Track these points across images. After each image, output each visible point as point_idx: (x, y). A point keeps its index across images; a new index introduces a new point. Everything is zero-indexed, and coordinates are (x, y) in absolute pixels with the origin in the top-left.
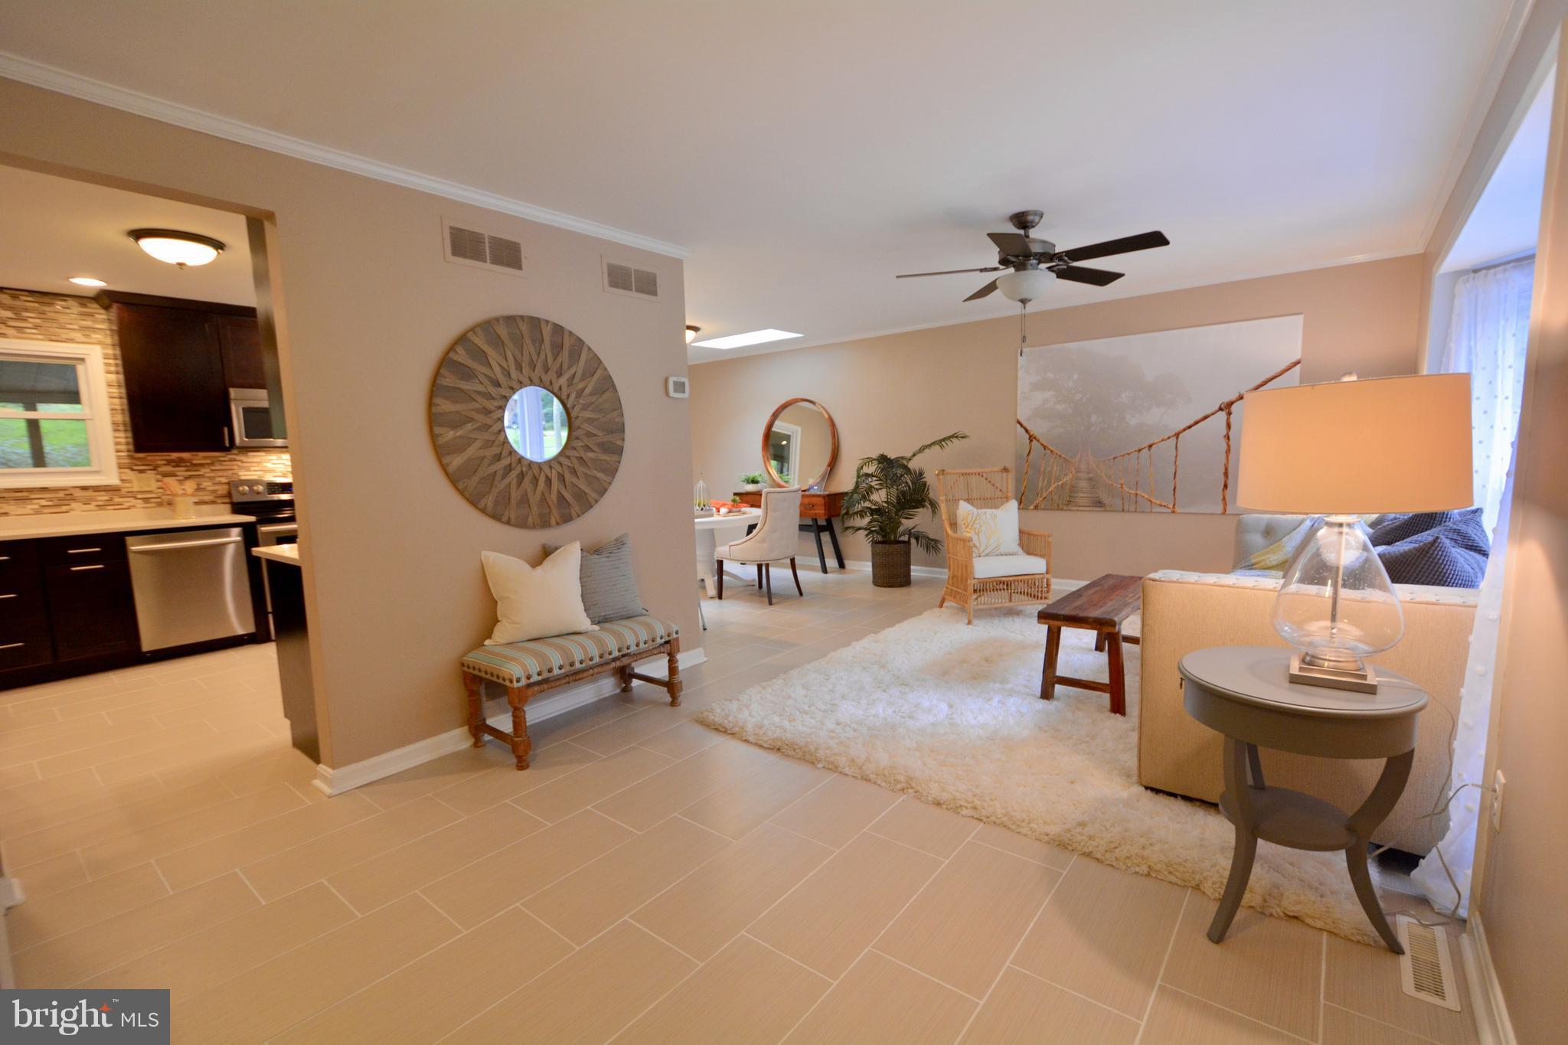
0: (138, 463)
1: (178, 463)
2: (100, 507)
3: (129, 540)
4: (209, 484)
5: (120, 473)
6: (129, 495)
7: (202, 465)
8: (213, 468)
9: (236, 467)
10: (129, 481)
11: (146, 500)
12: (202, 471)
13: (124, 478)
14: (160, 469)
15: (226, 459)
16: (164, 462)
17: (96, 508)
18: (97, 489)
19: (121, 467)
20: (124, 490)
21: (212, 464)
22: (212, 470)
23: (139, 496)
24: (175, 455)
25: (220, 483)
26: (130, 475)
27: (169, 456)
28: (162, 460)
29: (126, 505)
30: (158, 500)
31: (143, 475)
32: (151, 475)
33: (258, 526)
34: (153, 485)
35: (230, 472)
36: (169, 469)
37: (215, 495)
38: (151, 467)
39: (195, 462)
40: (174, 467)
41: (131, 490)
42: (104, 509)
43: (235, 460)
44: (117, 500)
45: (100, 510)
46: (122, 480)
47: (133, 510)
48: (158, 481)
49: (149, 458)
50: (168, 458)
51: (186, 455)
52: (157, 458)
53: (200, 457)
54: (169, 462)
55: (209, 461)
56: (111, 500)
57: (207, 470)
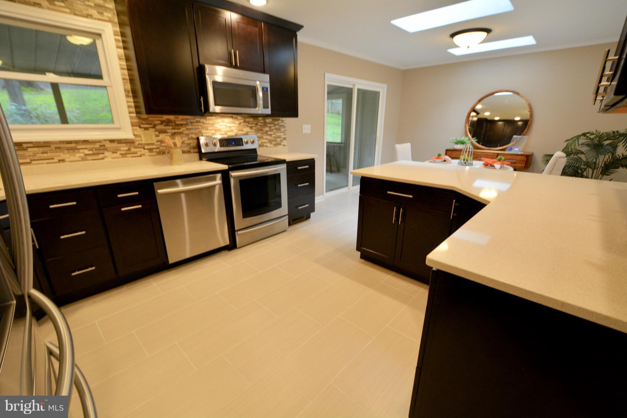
0: (144, 122)
1: (168, 123)
2: (123, 155)
3: (156, 184)
4: (186, 139)
5: (133, 130)
6: (140, 146)
7: (182, 125)
8: (188, 127)
9: (200, 127)
10: (140, 136)
11: (151, 150)
12: (182, 129)
13: (136, 133)
14: (157, 127)
15: (195, 121)
16: (159, 122)
17: (121, 156)
18: (120, 141)
19: (133, 125)
20: (137, 143)
21: (187, 124)
22: (187, 129)
23: (146, 147)
24: (165, 117)
25: (192, 138)
26: (139, 131)
27: (161, 117)
28: (157, 120)
29: (139, 154)
30: (158, 150)
31: (147, 132)
32: (152, 131)
33: (230, 172)
34: (154, 140)
35: (197, 130)
36: (162, 127)
37: (189, 146)
38: (152, 126)
39: (177, 122)
40: (165, 126)
41: (140, 142)
42: (126, 157)
43: (199, 122)
44: (133, 150)
45: (123, 157)
46: (134, 135)
47: (143, 157)
48: (157, 136)
49: (150, 119)
50: (161, 119)
51: (172, 117)
52: (154, 119)
53: (180, 119)
54: (162, 122)
55: (185, 122)
56: (129, 150)
57: (185, 129)
